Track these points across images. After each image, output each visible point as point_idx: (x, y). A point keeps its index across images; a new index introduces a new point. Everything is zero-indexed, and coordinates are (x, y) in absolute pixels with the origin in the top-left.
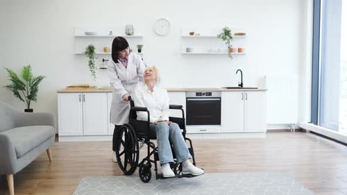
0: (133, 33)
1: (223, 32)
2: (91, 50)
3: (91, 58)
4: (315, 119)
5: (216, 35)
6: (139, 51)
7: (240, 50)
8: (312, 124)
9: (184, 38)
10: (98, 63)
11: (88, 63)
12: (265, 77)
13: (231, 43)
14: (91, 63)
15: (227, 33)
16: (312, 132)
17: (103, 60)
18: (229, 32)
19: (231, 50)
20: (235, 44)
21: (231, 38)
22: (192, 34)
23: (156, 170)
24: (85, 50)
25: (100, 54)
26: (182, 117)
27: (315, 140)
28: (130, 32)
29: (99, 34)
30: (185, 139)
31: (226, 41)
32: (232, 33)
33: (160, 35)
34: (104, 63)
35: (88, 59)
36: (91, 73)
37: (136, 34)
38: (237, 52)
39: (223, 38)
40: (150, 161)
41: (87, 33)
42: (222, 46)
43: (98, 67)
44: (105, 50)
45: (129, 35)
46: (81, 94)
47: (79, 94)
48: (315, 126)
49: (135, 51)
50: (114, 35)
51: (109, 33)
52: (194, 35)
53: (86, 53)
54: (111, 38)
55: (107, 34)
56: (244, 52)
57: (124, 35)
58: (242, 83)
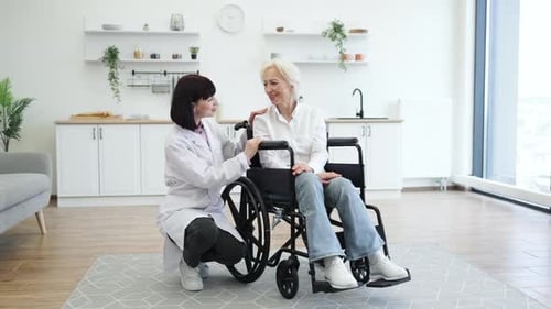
0: (183, 28)
1: (331, 27)
2: (112, 55)
3: (112, 67)
4: (478, 169)
5: (319, 33)
6: (194, 57)
7: (358, 57)
8: (475, 178)
9: (268, 36)
10: (124, 76)
11: (107, 77)
12: (399, 101)
13: (344, 46)
14: (112, 77)
15: (337, 28)
16: (473, 190)
17: (133, 73)
18: (341, 26)
19: (344, 57)
20: (351, 48)
21: (344, 37)
22: (280, 30)
23: (312, 272)
24: (103, 55)
25: (128, 62)
27: (480, 200)
28: (178, 26)
29: (126, 29)
31: (336, 42)
32: (346, 30)
33: (225, 31)
34: (135, 77)
35: (107, 70)
36: (112, 93)
37: (188, 29)
38: (353, 61)
39: (331, 36)
40: (294, 253)
41: (105, 27)
42: (330, 51)
43: (125, 84)
44: (136, 55)
45: (177, 29)
46: (96, 126)
47: (92, 127)
48: (480, 179)
49: (187, 57)
50: (152, 29)
51: (143, 26)
52: (284, 32)
53: (105, 59)
54: (146, 34)
55: (140, 29)
56: (365, 61)
57: (167, 29)
58: (362, 112)
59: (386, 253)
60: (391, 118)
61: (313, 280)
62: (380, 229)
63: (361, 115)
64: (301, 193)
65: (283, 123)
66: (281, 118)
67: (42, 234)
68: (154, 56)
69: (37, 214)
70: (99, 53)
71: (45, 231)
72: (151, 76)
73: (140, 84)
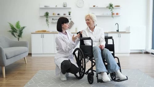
0: (66, 6)
1: (109, 5)
2: (47, 14)
3: (47, 18)
5: (106, 7)
6: (69, 14)
7: (117, 14)
8: (153, 50)
9: (91, 8)
10: (50, 20)
11: (45, 20)
12: (129, 27)
13: (113, 11)
14: (47, 20)
15: (111, 5)
16: (152, 54)
17: (53, 19)
19: (113, 14)
20: (115, 11)
21: (113, 8)
22: (94, 6)
23: (97, 76)
25: (51, 16)
26: (112, 44)
28: (65, 6)
29: (51, 7)
30: (114, 57)
31: (111, 9)
32: (113, 6)
33: (78, 7)
34: (53, 20)
36: (47, 25)
37: (68, 7)
38: (116, 15)
39: (109, 8)
40: (93, 71)
41: (45, 6)
42: (109, 12)
43: (50, 22)
44: (54, 14)
46: (42, 34)
47: (41, 34)
49: (68, 14)
50: (58, 7)
51: (55, 6)
52: (95, 7)
53: (45, 15)
54: (56, 8)
55: (54, 7)
56: (119, 15)
57: (63, 7)
58: (118, 30)
59: (121, 71)
60: (127, 32)
61: (98, 79)
62: (119, 64)
63: (118, 31)
64: (94, 53)
65: (91, 32)
66: (90, 31)
67: (26, 64)
68: (58, 14)
69: (24, 58)
70: (43, 14)
71: (27, 63)
73: (54, 22)
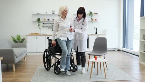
1: (89, 13)
2: (39, 20)
4: (124, 46)
7: (96, 20)
10: (41, 24)
12: (105, 30)
13: (92, 17)
14: (39, 25)
16: (123, 51)
17: (44, 24)
18: (91, 12)
19: (92, 20)
20: (94, 17)
21: (92, 15)
25: (42, 21)
27: (124, 54)
29: (42, 14)
31: (90, 16)
32: (93, 13)
35: (38, 23)
36: (39, 28)
37: (56, 13)
41: (37, 13)
42: (89, 18)
43: (42, 26)
44: (44, 20)
45: (53, 14)
47: (35, 36)
48: (124, 48)
50: (48, 14)
53: (37, 21)
54: (46, 15)
55: (45, 13)
57: (52, 14)
60: (103, 34)
63: (96, 33)
68: (48, 20)
70: (36, 19)
72: (48, 25)
73: (45, 26)
